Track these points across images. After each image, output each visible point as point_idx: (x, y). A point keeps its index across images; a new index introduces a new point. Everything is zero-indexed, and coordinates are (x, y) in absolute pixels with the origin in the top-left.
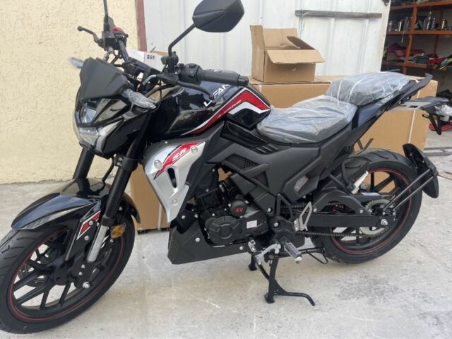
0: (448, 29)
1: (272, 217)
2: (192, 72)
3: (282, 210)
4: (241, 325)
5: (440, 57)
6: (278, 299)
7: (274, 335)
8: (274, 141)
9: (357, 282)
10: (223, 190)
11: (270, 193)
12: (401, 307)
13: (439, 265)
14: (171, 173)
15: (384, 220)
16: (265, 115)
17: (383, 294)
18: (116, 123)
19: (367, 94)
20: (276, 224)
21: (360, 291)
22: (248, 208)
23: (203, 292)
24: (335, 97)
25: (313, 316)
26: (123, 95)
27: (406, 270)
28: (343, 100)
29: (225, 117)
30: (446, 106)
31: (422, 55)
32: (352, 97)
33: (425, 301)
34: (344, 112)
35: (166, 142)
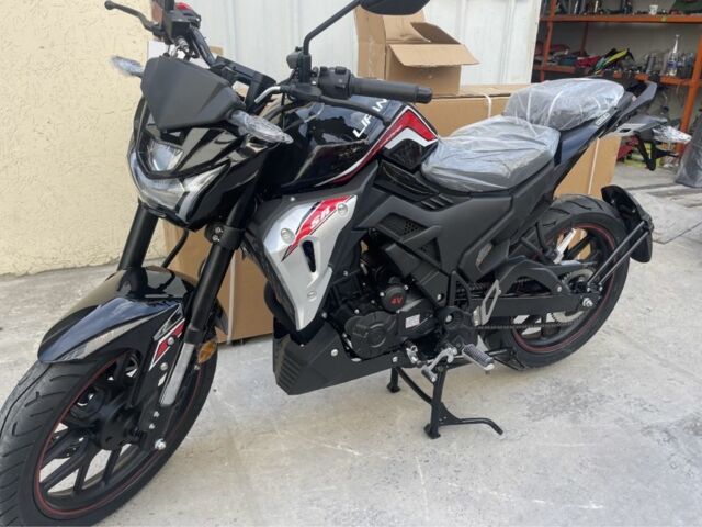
0: (605, 13)
1: (442, 308)
2: (341, 81)
3: (457, 295)
4: (400, 477)
5: (592, 56)
6: (444, 431)
7: (454, 485)
8: (447, 189)
9: (548, 392)
10: (366, 271)
11: (441, 271)
12: (616, 421)
13: (649, 357)
14: (308, 248)
15: (586, 299)
16: (432, 148)
17: (586, 407)
18: (219, 169)
19: (577, 112)
20: (449, 318)
21: (554, 405)
22: (408, 296)
23: (328, 433)
24: (524, 117)
25: (503, 448)
26: (231, 121)
27: (608, 369)
28: (537, 122)
29: (381, 155)
30: (670, 128)
31: (566, 53)
32: (552, 117)
33: (645, 409)
34: (545, 140)
35: (293, 199)
